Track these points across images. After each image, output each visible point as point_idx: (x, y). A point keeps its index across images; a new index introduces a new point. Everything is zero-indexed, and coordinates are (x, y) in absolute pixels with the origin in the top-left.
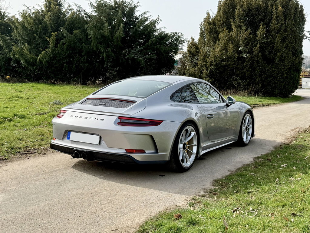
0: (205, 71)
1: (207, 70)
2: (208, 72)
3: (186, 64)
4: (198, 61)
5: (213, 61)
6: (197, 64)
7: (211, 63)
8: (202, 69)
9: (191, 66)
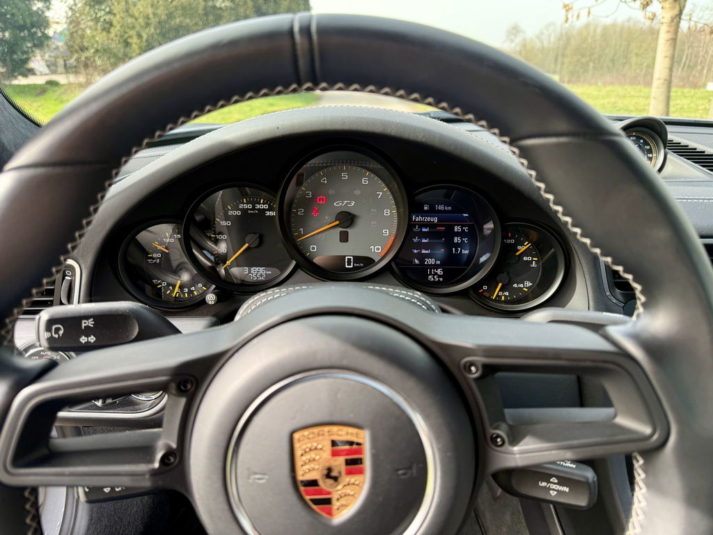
0: (135, 40)
1: (140, 36)
2: (141, 41)
3: (82, 26)
4: (112, 17)
5: (151, 16)
6: (111, 24)
7: (146, 21)
8: (126, 35)
9: (96, 30)
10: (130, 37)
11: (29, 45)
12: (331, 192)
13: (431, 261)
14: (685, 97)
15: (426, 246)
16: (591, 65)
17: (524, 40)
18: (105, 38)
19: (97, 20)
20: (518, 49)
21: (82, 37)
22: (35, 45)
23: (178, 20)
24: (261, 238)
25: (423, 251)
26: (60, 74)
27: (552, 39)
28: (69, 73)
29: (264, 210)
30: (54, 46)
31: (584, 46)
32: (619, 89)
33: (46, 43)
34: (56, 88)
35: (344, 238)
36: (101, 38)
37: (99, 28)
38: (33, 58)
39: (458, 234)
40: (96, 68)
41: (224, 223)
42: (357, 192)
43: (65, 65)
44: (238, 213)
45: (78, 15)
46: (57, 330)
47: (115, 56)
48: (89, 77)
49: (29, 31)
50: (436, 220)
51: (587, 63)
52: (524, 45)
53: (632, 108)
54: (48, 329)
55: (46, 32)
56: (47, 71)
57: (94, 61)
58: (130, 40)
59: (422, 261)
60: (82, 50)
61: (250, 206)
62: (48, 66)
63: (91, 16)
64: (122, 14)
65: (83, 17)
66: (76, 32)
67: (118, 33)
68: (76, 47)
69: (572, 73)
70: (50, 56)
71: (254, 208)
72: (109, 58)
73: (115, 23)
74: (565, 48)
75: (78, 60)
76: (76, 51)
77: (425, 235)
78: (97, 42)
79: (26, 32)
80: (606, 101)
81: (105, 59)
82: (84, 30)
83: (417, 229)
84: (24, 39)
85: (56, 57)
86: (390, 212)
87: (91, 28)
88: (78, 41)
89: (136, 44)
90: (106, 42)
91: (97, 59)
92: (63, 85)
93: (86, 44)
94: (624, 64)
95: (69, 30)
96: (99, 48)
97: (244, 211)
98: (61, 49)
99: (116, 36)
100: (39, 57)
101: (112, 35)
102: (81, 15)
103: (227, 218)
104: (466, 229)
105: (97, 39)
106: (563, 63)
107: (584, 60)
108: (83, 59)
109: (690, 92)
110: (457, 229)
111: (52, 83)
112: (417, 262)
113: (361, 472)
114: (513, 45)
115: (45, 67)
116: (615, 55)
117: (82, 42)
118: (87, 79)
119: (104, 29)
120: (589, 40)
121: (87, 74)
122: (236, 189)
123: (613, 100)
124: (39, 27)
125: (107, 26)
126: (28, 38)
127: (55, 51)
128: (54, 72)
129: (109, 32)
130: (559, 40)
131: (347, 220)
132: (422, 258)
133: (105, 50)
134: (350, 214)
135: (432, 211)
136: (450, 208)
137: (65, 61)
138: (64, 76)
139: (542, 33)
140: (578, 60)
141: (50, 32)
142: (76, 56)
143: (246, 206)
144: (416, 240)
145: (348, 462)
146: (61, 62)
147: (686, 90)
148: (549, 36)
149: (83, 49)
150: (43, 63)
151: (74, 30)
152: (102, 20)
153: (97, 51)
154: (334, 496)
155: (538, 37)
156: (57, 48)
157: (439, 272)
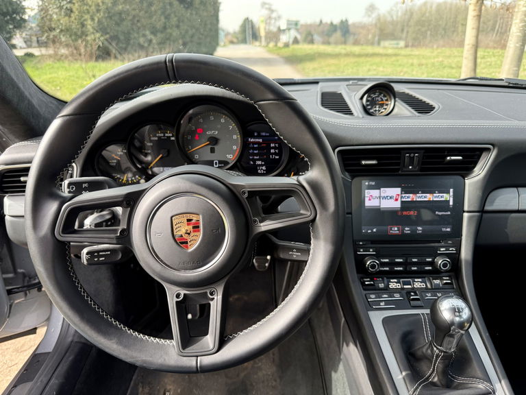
0: (89, 22)
1: (93, 19)
2: (94, 23)
3: (50, 12)
4: (72, 5)
5: (101, 4)
6: (72, 11)
7: (97, 7)
8: (83, 19)
9: (60, 15)
10: (85, 20)
11: (11, 27)
12: (205, 126)
13: (259, 163)
14: (494, 56)
15: (256, 155)
16: (429, 33)
17: (379, 15)
18: (68, 22)
19: (61, 8)
20: (374, 22)
21: (51, 20)
22: (15, 27)
23: (120, 7)
24: (169, 152)
25: (255, 157)
26: (35, 47)
27: (400, 14)
28: (41, 47)
29: (170, 137)
30: (29, 27)
31: (423, 19)
32: (447, 51)
33: (23, 25)
34: (32, 59)
35: (212, 151)
36: (64, 21)
37: (63, 13)
38: (14, 36)
39: (273, 148)
40: (61, 43)
41: (149, 144)
42: (219, 126)
43: (38, 41)
44: (157, 138)
45: (46, 4)
46: (73, 188)
47: (76, 34)
48: (56, 49)
49: (11, 17)
50: (261, 140)
51: (426, 32)
52: (379, 19)
53: (454, 66)
54: (68, 187)
55: (23, 17)
56: (24, 45)
57: (60, 38)
58: (85, 23)
59: (254, 162)
60: (50, 31)
61: (162, 135)
62: (25, 42)
63: (57, 5)
64: (79, 3)
65: (51, 6)
66: (46, 16)
67: (77, 17)
68: (46, 28)
69: (415, 39)
70: (26, 35)
71: (164, 136)
72: (71, 36)
73: (74, 10)
74: (409, 21)
75: (47, 37)
76: (47, 31)
77: (255, 149)
78: (62, 24)
79: (8, 17)
80: (436, 60)
81: (68, 36)
82: (51, 15)
83: (251, 145)
84: (7, 22)
85: (31, 35)
86: (237, 137)
87: (56, 14)
88: (48, 23)
89: (90, 25)
90: (68, 24)
91: (62, 36)
92: (38, 56)
93: (53, 26)
94: (454, 31)
95: (40, 15)
96: (63, 28)
97: (159, 137)
98: (35, 29)
99: (75, 19)
100: (18, 36)
101: (73, 19)
102: (49, 5)
103: (151, 141)
104: (277, 145)
105: (62, 22)
106: (408, 32)
107: (423, 29)
108: (51, 37)
109: (499, 52)
110: (272, 145)
111: (29, 55)
112: (252, 163)
113: (199, 231)
114: (370, 19)
115: (23, 42)
116: (446, 25)
117: (51, 24)
118: (55, 51)
119: (66, 15)
120: (427, 14)
121: (55, 48)
122: (155, 125)
123: (441, 59)
124: (18, 14)
125: (69, 12)
126: (10, 22)
127: (30, 31)
128: (29, 46)
129: (70, 17)
130: (405, 14)
131: (214, 141)
132: (254, 161)
133: (67, 30)
134: (215, 138)
135: (259, 136)
136: (268, 134)
137: (37, 38)
138: (38, 49)
139: (392, 10)
140: (419, 30)
141: (26, 17)
142: (46, 34)
143: (160, 135)
144: (251, 151)
145: (194, 228)
146: (34, 39)
147: (496, 51)
148: (398, 11)
149: (51, 29)
150: (21, 40)
151: (44, 15)
152: (65, 7)
153: (62, 31)
154: (189, 241)
155: (389, 13)
156: (31, 28)
157: (264, 168)
